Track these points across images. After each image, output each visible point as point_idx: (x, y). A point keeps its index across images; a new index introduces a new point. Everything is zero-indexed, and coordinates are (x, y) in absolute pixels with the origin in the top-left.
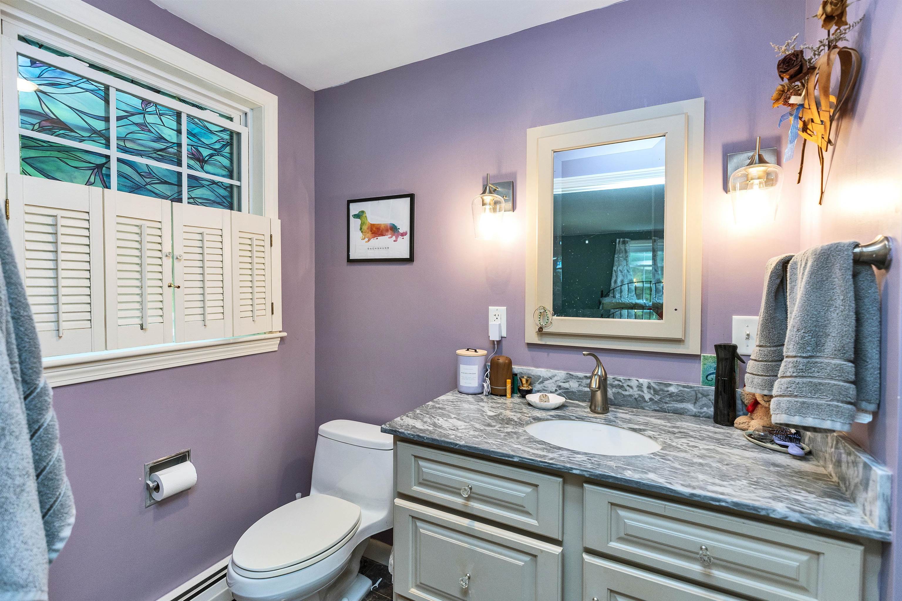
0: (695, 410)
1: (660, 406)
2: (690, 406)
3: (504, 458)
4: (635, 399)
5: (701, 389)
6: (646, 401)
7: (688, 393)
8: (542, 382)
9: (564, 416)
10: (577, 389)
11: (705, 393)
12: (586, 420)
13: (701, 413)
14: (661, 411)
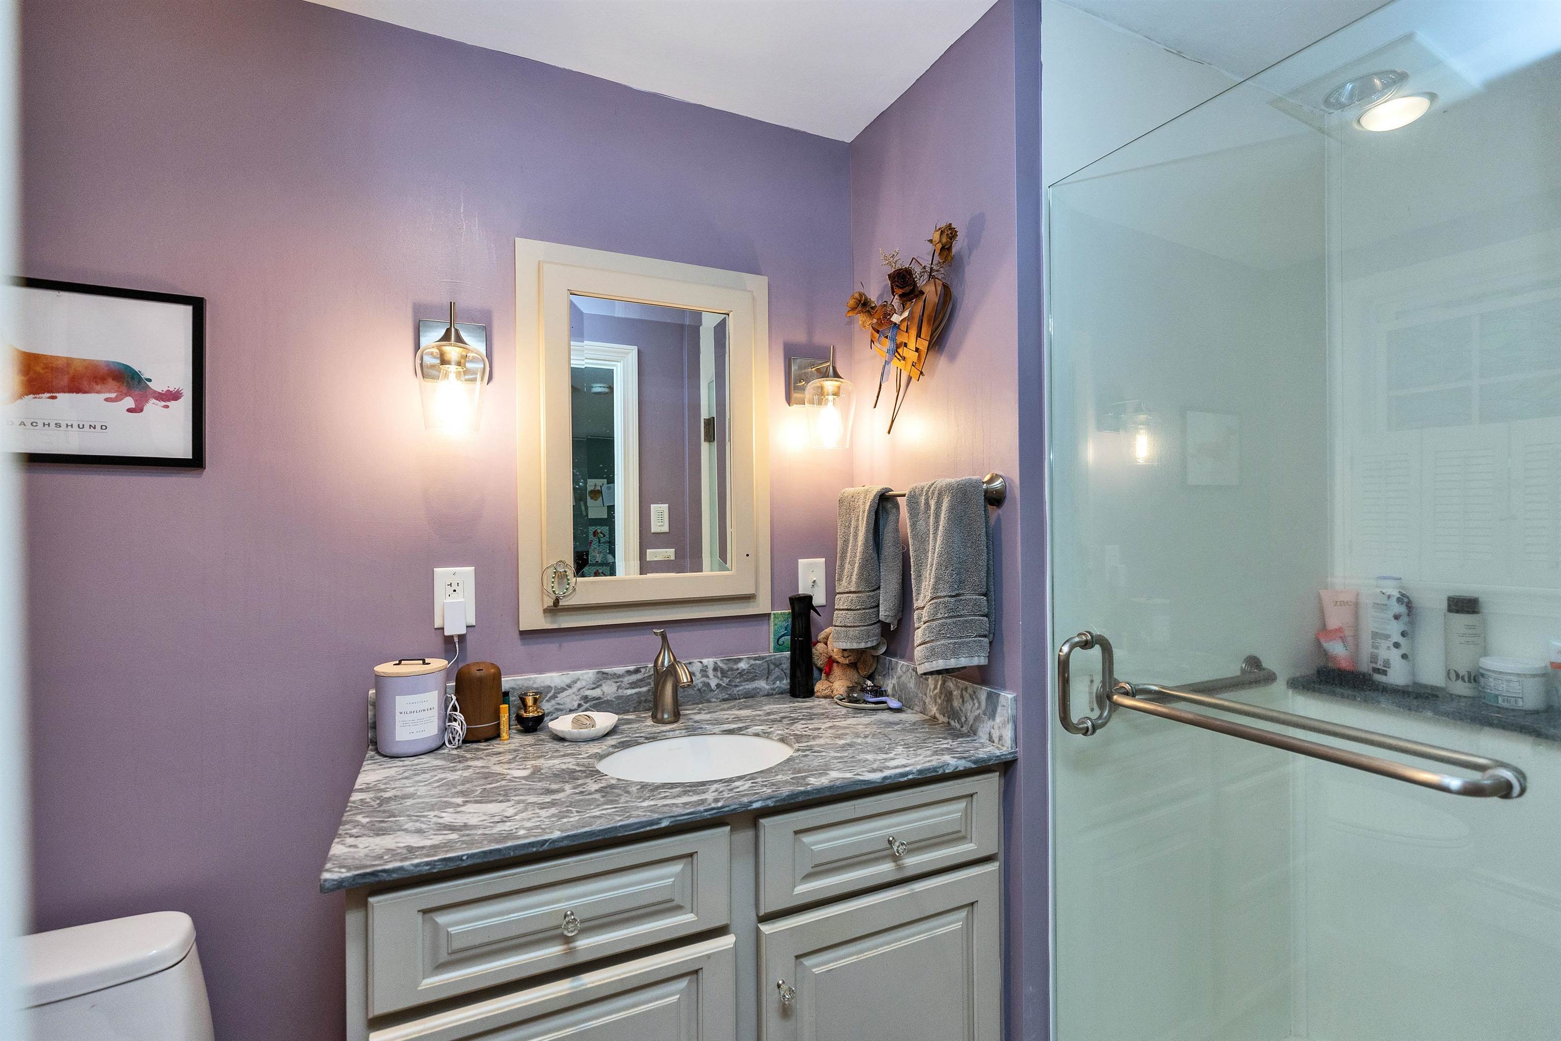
0: (767, 687)
1: (729, 693)
2: (762, 684)
3: (642, 830)
4: (699, 690)
5: (773, 657)
6: (712, 691)
7: (760, 666)
8: (554, 697)
9: (630, 741)
10: (615, 695)
11: (778, 662)
12: (659, 738)
13: (774, 690)
14: (731, 700)
